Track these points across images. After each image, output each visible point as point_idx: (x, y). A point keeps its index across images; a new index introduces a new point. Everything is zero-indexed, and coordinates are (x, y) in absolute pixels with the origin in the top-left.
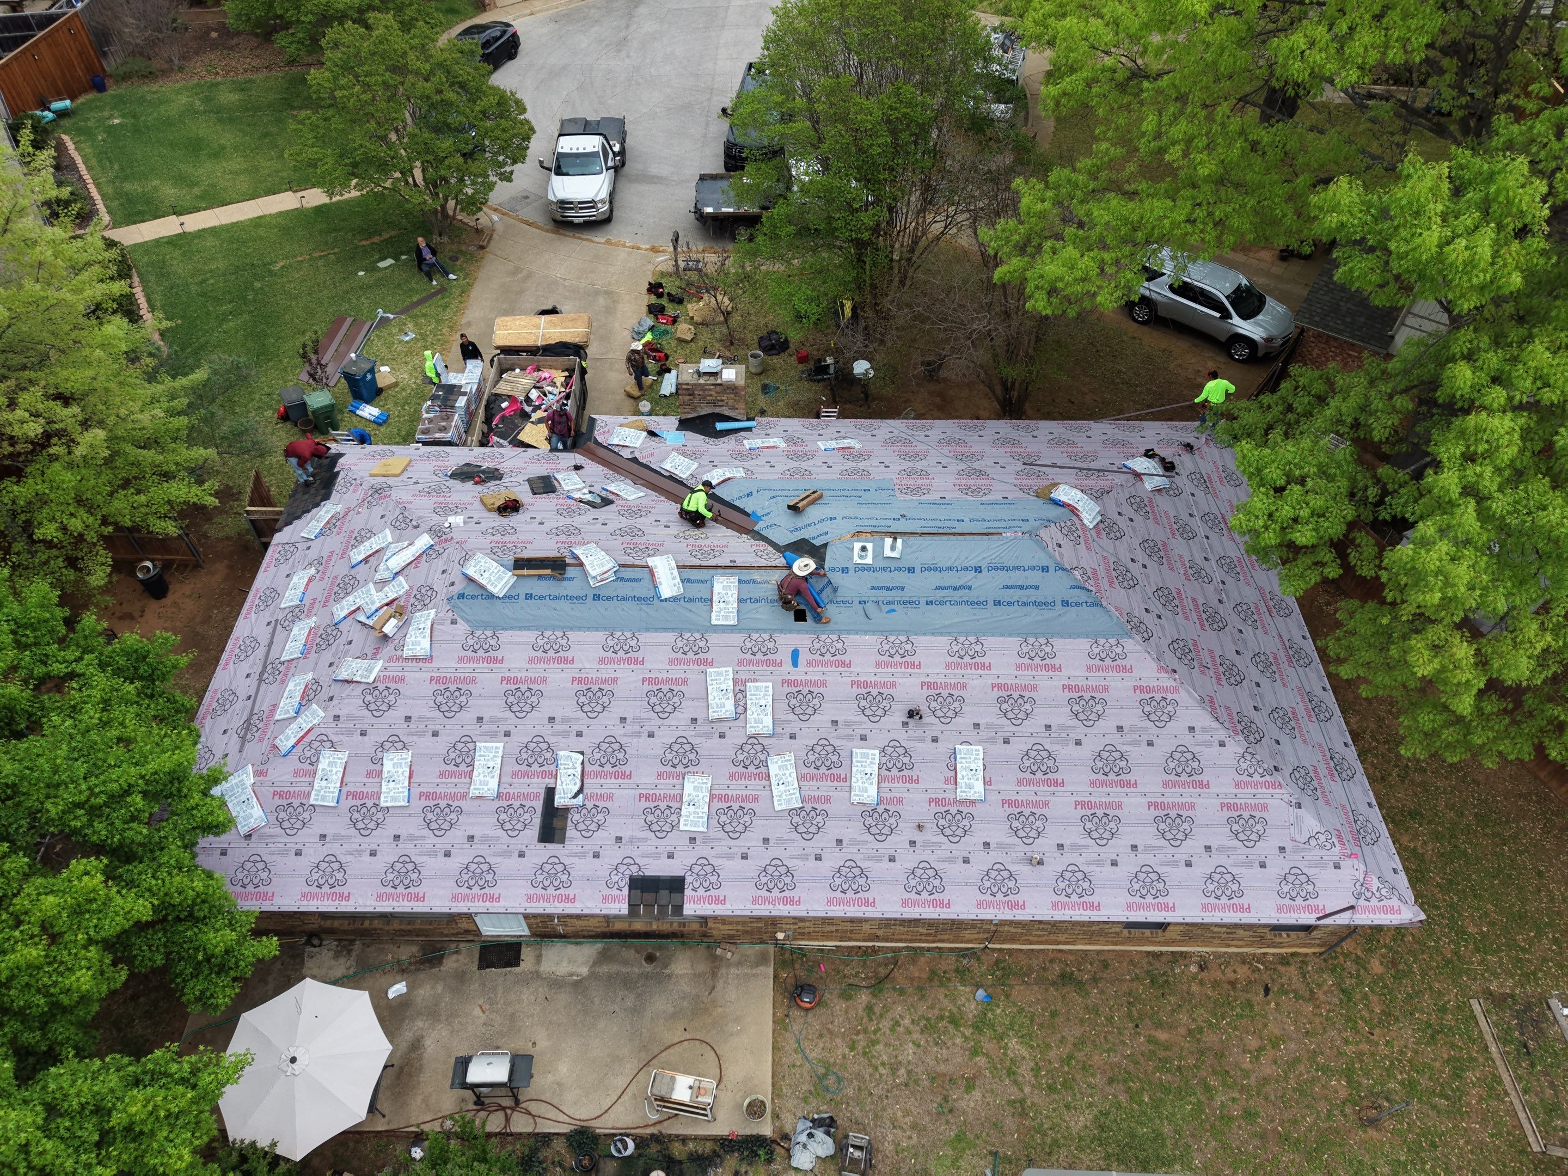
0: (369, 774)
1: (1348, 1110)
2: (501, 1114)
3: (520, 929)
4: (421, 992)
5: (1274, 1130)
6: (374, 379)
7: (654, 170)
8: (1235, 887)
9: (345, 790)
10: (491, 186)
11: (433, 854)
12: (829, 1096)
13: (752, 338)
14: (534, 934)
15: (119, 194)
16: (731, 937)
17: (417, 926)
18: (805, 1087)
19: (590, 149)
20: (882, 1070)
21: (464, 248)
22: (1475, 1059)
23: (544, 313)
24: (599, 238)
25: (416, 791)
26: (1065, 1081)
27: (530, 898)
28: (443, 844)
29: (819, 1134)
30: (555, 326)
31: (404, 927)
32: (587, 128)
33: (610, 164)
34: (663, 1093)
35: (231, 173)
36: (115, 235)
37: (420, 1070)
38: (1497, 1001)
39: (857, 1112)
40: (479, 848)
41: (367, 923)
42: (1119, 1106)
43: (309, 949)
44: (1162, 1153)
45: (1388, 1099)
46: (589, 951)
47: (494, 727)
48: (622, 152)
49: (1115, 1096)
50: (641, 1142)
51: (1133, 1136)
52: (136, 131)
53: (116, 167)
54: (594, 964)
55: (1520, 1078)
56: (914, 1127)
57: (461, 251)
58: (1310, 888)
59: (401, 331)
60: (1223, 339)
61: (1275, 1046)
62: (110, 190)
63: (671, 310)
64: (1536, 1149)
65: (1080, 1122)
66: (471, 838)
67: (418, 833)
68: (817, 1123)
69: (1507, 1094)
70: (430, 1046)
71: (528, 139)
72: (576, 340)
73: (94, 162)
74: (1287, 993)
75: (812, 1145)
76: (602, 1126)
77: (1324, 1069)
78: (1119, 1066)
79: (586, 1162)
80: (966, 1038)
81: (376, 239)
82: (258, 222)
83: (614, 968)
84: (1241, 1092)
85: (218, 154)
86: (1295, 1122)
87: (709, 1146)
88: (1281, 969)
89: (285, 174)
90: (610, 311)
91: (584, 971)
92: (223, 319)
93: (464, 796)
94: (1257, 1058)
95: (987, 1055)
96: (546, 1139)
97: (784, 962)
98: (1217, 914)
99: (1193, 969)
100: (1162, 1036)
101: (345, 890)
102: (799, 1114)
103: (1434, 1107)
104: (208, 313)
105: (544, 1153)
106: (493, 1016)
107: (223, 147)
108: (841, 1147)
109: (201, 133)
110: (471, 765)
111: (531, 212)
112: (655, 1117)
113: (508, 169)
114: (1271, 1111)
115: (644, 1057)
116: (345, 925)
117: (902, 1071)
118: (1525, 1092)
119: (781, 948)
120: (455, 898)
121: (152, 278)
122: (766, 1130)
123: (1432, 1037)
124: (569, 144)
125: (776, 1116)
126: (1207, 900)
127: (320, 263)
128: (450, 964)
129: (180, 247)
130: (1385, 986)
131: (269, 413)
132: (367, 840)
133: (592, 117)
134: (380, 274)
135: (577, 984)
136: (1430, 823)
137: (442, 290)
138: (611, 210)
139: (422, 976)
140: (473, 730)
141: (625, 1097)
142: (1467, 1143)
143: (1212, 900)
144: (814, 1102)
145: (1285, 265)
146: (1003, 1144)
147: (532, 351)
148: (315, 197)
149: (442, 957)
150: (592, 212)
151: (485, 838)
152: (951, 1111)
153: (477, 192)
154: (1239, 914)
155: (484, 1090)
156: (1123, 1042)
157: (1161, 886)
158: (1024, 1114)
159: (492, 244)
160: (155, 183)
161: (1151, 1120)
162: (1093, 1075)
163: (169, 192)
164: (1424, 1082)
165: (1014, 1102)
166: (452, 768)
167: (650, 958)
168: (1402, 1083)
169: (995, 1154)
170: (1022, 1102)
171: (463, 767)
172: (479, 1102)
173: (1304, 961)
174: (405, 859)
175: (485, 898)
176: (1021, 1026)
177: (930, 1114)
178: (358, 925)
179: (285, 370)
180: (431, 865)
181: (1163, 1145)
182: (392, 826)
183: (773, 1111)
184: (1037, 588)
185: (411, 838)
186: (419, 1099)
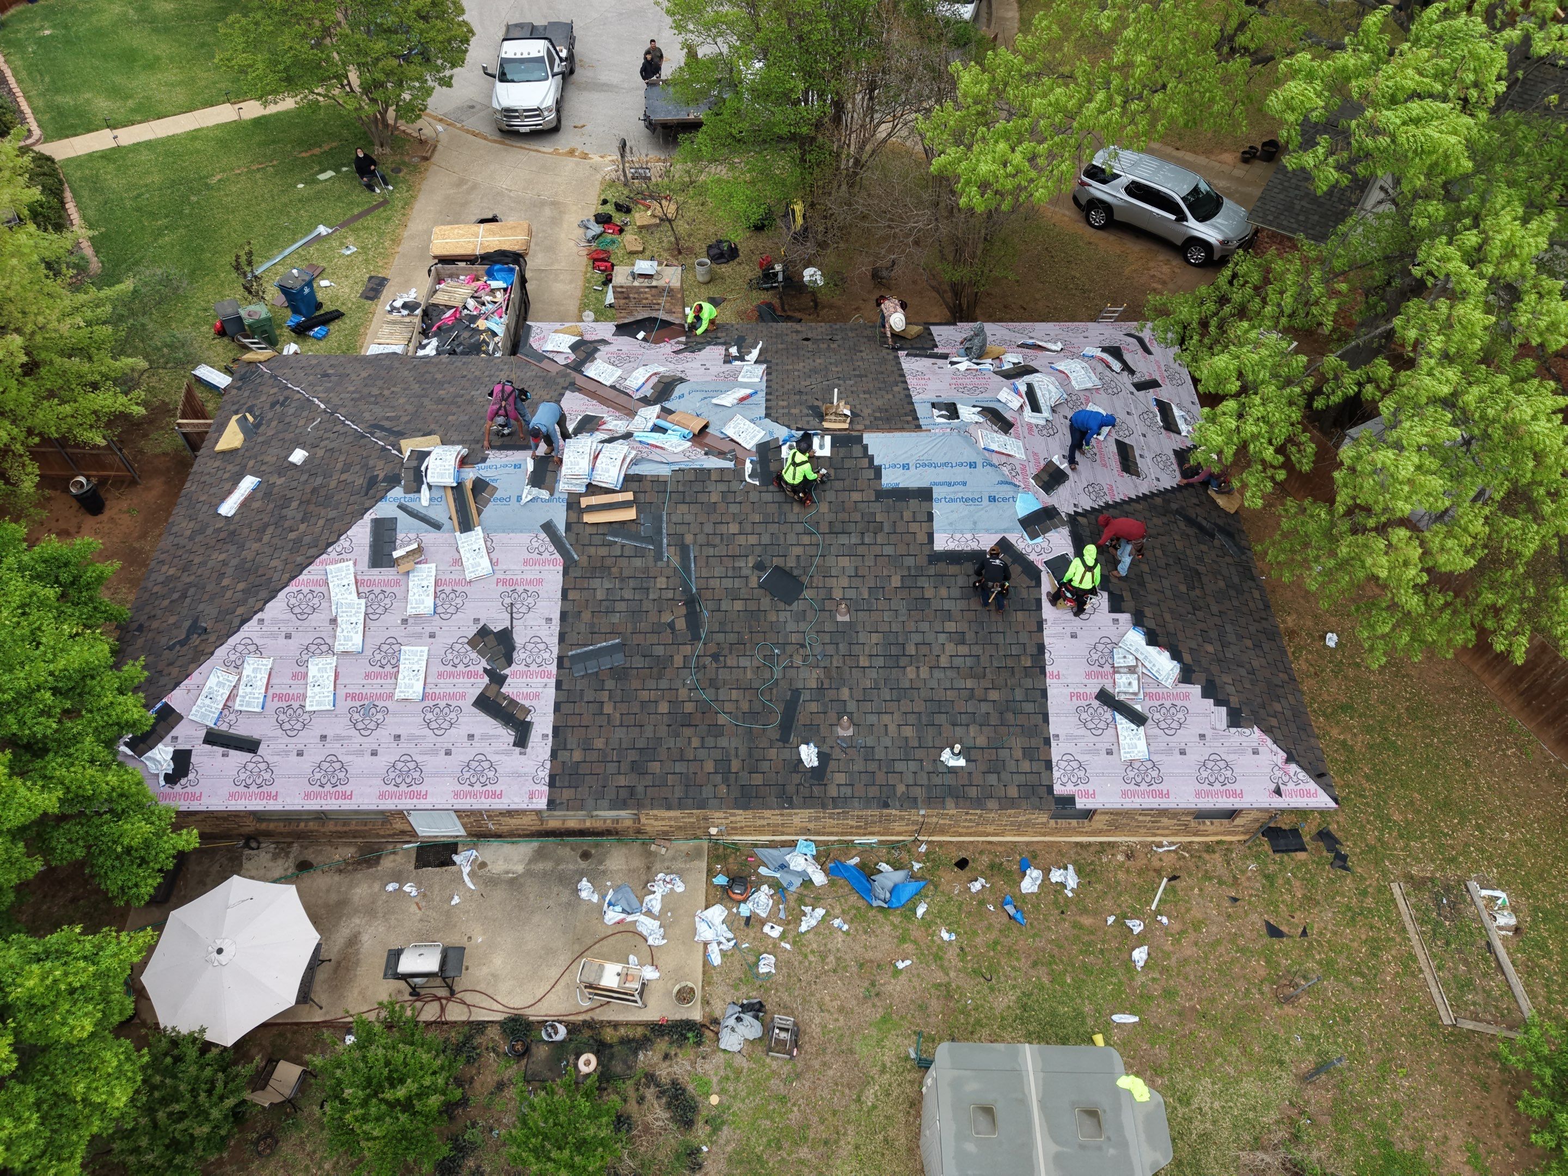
0: (295, 676)
1: (1265, 989)
2: (436, 1005)
3: (452, 829)
4: (358, 891)
5: (1193, 1008)
6: (312, 292)
7: (604, 77)
8: (1155, 774)
9: (271, 692)
10: (429, 92)
11: (360, 753)
12: (758, 983)
13: (701, 247)
14: (470, 834)
15: (50, 107)
16: (665, 833)
17: (353, 827)
18: (736, 975)
19: (534, 54)
20: (811, 958)
21: (407, 159)
22: (1393, 939)
23: (483, 221)
24: (546, 147)
25: (342, 692)
26: (990, 965)
27: (457, 795)
28: (370, 743)
29: (748, 1018)
30: (494, 234)
31: (340, 828)
32: (533, 33)
33: (556, 70)
34: (591, 980)
35: (166, 84)
36: (47, 149)
37: (357, 963)
38: (1416, 884)
39: (786, 997)
40: (405, 747)
41: (302, 825)
42: (1042, 988)
43: (247, 852)
44: (1081, 1030)
45: (1305, 978)
46: (526, 849)
47: (419, 629)
48: (571, 58)
49: (1038, 978)
50: (573, 1029)
51: (1053, 1013)
52: (68, 42)
53: (47, 79)
54: (530, 862)
55: (1434, 956)
56: (841, 1009)
57: (404, 163)
58: (1229, 773)
59: (342, 244)
60: (1179, 243)
61: (1197, 928)
62: (40, 103)
63: (618, 218)
64: (1447, 1021)
65: (1004, 1002)
66: (397, 737)
67: (345, 733)
68: (745, 1008)
69: (1421, 971)
70: (367, 940)
71: (466, 41)
72: (516, 248)
73: (24, 75)
74: (1210, 879)
75: (740, 1028)
76: (534, 1014)
77: (1242, 950)
78: (1043, 950)
79: (519, 1047)
80: (895, 927)
81: (317, 151)
82: (194, 135)
83: (549, 865)
84: (1161, 973)
85: (152, 65)
86: (1212, 1000)
87: (640, 1031)
88: (1206, 856)
89: (223, 86)
90: (555, 222)
91: (520, 868)
92: (159, 234)
93: (390, 696)
94: (1178, 941)
95: (915, 942)
96: (481, 1026)
97: (718, 857)
98: (1137, 800)
99: (1120, 858)
100: (1087, 921)
101: (272, 789)
102: (729, 1000)
103: (1350, 984)
104: (143, 228)
105: (478, 1040)
106: (430, 913)
107: (158, 58)
108: (768, 1029)
109: (135, 44)
110: (396, 666)
111: (475, 122)
112: (586, 1004)
113: (447, 73)
114: (1190, 990)
115: (578, 948)
116: (281, 827)
117: (831, 958)
118: (1439, 968)
119: (715, 843)
120: (382, 796)
121: (85, 193)
122: (696, 1015)
123: (1353, 919)
124: (513, 49)
125: (706, 1002)
126: (1127, 787)
127: (258, 176)
128: (387, 863)
129: (115, 161)
130: (1308, 871)
131: (205, 328)
132: (294, 740)
133: (539, 22)
134: (319, 187)
135: (512, 882)
136: (1360, 716)
137: (385, 203)
138: (559, 120)
139: (359, 875)
140: (399, 632)
141: (558, 987)
142: (1379, 1017)
143: (1132, 787)
144: (744, 989)
145: (1247, 167)
146: (927, 1025)
147: (471, 260)
148: (252, 109)
149: (379, 857)
150: (537, 121)
151: (411, 738)
152: (877, 995)
153: (414, 97)
154: (1158, 800)
155: (417, 980)
156: (1049, 928)
157: (1081, 774)
158: (949, 997)
159: (436, 155)
160: (88, 95)
161: (1072, 999)
162: (1018, 959)
163: (102, 105)
164: (1342, 962)
165: (940, 985)
166: (377, 669)
167: (585, 856)
168: (1320, 963)
169: (919, 1034)
170: (947, 985)
171: (388, 668)
172: (415, 992)
173: (1228, 848)
174: (333, 758)
175: (412, 795)
176: (950, 914)
177: (856, 998)
178: (293, 827)
179: (222, 284)
180: (359, 764)
181: (1083, 1023)
182: (318, 727)
183: (703, 997)
184: (965, 484)
185: (338, 738)
186: (356, 992)
